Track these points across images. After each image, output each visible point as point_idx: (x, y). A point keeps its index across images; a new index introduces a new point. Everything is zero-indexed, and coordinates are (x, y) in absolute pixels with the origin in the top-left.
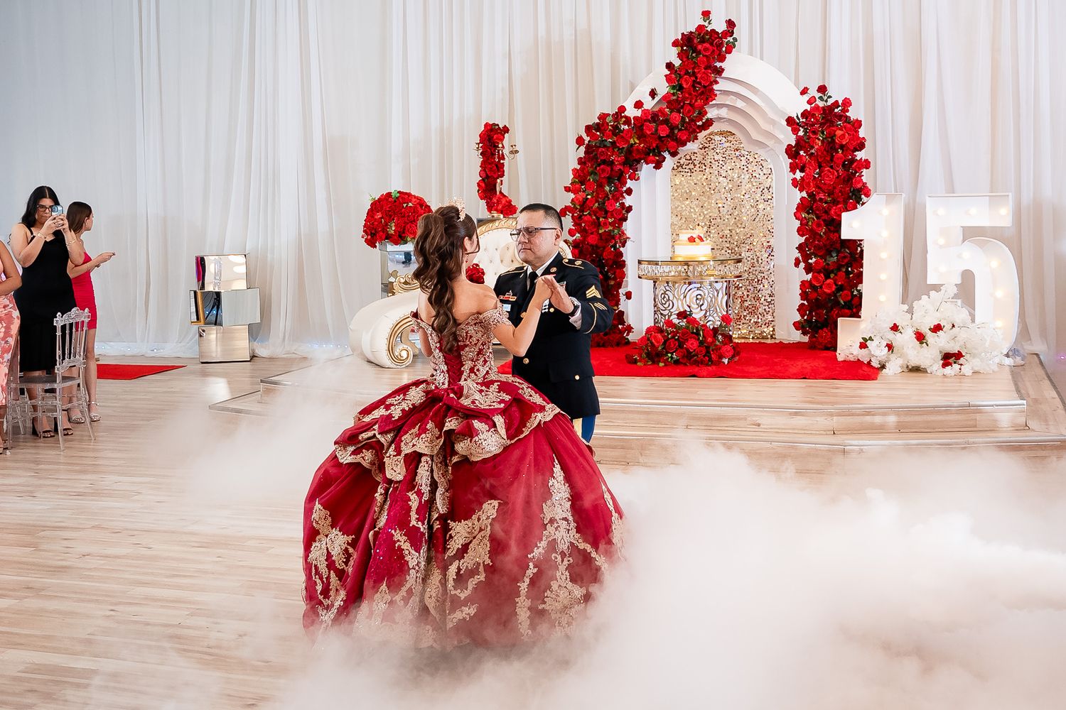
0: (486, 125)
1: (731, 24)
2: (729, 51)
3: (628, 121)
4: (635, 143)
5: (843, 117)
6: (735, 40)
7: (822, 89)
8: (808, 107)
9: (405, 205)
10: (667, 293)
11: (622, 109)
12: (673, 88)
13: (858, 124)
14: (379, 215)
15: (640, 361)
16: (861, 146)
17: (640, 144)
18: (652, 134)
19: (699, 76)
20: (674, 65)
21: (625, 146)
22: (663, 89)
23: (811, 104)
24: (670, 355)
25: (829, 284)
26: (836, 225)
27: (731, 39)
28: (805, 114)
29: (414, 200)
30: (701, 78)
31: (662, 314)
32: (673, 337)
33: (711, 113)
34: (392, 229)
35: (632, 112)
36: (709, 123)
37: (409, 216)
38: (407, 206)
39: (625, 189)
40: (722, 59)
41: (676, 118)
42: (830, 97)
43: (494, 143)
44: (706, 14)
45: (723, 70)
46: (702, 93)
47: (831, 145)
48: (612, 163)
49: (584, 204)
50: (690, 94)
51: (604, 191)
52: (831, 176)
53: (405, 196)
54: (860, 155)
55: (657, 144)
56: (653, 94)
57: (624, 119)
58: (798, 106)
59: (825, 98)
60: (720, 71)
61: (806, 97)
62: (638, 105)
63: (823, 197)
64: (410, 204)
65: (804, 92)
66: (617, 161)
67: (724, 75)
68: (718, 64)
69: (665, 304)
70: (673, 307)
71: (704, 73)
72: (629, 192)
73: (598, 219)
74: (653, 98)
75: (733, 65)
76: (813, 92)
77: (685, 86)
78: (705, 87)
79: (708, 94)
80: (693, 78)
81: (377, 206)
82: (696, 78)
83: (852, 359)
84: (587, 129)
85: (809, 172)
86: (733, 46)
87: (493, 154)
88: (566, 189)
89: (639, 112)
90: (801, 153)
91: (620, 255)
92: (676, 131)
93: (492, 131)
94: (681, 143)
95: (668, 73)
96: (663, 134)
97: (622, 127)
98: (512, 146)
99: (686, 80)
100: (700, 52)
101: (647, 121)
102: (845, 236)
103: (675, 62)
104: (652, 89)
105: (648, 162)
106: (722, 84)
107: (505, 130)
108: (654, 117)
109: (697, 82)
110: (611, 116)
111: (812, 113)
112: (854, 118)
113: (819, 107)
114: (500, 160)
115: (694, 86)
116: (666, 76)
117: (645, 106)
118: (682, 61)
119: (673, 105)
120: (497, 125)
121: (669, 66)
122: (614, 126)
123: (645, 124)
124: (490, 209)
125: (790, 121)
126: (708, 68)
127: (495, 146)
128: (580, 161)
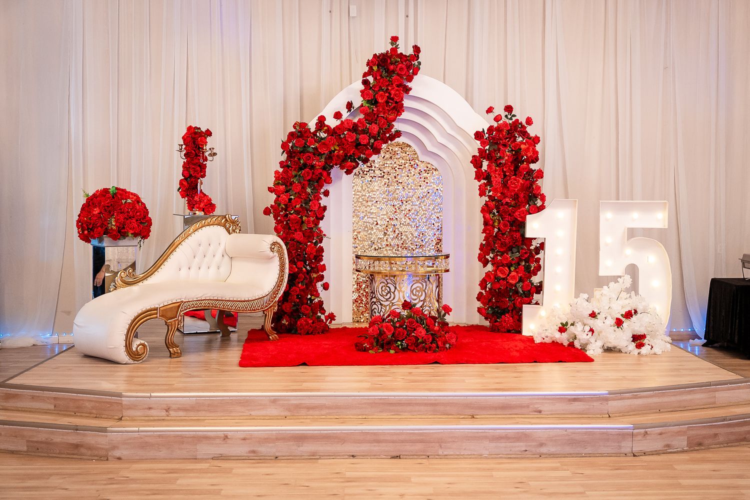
0: (190, 128)
1: (417, 49)
2: (415, 73)
3: (329, 130)
4: (335, 150)
5: (524, 134)
6: (420, 63)
7: (509, 109)
8: (495, 124)
9: (123, 201)
10: (388, 285)
11: (322, 119)
12: (368, 102)
13: (536, 140)
14: (96, 211)
15: (372, 348)
16: (535, 160)
17: (339, 151)
18: (352, 142)
19: (393, 92)
20: (370, 82)
21: (326, 152)
22: (358, 101)
23: (497, 121)
24: (399, 343)
25: (514, 276)
26: (522, 225)
27: (416, 63)
28: (491, 129)
29: (131, 196)
30: (395, 95)
31: (381, 304)
32: (401, 326)
33: (397, 126)
34: (113, 223)
35: (332, 123)
36: (398, 134)
37: (128, 212)
38: (126, 202)
39: (322, 191)
40: (410, 79)
41: (375, 128)
42: (514, 116)
43: (199, 145)
44: (395, 39)
45: (411, 89)
46: (394, 108)
47: (517, 158)
48: (313, 167)
49: (289, 204)
50: (384, 109)
51: (306, 192)
52: (517, 184)
53: (122, 193)
54: (533, 166)
55: (354, 151)
56: (349, 106)
57: (326, 128)
58: (484, 123)
59: (509, 117)
60: (407, 90)
61: (492, 116)
62: (338, 115)
63: (509, 201)
64: (129, 201)
65: (490, 110)
66: (319, 166)
67: (411, 93)
68: (406, 83)
69: (386, 295)
70: (394, 299)
71: (397, 90)
72: (327, 193)
73: (301, 218)
74: (349, 110)
75: (419, 85)
76: (499, 110)
77: (380, 101)
78: (396, 103)
79: (398, 109)
80: (387, 94)
81: (92, 202)
82: (390, 93)
83: (548, 341)
84: (291, 135)
85: (497, 179)
86: (418, 69)
87: (197, 155)
88: (270, 189)
89: (338, 122)
90: (485, 164)
91: (321, 250)
92: (372, 141)
93: (196, 133)
94: (377, 151)
95: (363, 87)
96: (364, 142)
97: (323, 135)
98: (210, 149)
99: (381, 95)
100: (393, 72)
101: (349, 130)
102: (528, 235)
103: (370, 79)
104: (348, 103)
105: (342, 168)
106: (406, 103)
107: (209, 133)
108: (353, 127)
109: (389, 98)
110: (312, 126)
111: (499, 129)
112: (532, 135)
113: (505, 124)
114: (203, 161)
115: (387, 102)
116: (361, 91)
117: (344, 118)
118: (375, 79)
119: (370, 117)
120: (199, 128)
121: (365, 82)
122: (315, 134)
123: (345, 133)
124: (191, 206)
125: (478, 135)
126: (398, 86)
127: (199, 148)
128: (281, 163)
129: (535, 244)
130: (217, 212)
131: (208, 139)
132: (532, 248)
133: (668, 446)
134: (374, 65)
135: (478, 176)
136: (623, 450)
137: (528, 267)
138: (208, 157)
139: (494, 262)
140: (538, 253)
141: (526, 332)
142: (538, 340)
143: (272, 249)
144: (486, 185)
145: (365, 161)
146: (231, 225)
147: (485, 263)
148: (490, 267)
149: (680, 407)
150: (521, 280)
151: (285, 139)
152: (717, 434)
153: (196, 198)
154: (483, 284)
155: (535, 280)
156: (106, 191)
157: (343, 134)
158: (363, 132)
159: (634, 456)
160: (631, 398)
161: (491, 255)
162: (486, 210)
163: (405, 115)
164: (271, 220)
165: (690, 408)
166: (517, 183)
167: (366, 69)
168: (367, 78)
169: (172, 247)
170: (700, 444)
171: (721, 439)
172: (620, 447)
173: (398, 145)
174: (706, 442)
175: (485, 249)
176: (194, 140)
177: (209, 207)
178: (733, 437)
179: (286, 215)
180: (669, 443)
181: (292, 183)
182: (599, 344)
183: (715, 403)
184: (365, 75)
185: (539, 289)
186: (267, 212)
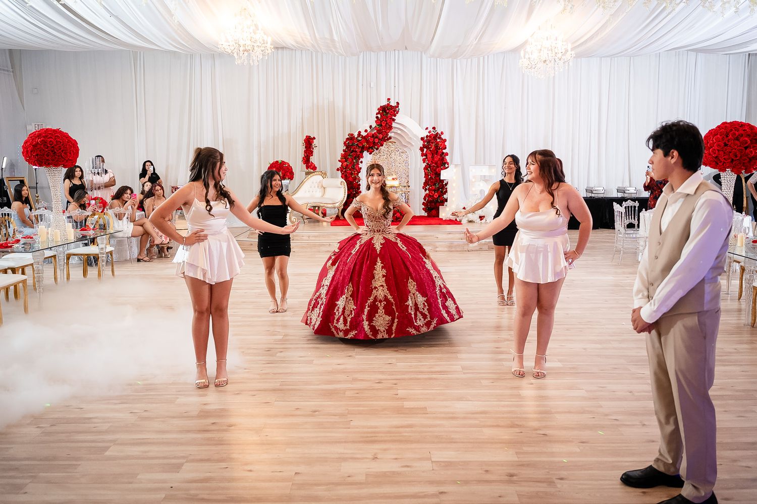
0: (307, 136)
1: (398, 103)
2: (397, 113)
3: (362, 137)
4: (365, 145)
5: (440, 138)
6: (399, 109)
7: (434, 128)
8: (429, 134)
11: (360, 132)
12: (378, 125)
13: (445, 140)
16: (445, 148)
17: (367, 145)
18: (372, 142)
21: (361, 146)
22: (374, 125)
25: (437, 195)
26: (439, 175)
27: (397, 109)
28: (427, 136)
30: (389, 122)
33: (390, 135)
35: (364, 134)
36: (390, 138)
39: (360, 161)
40: (395, 116)
41: (381, 136)
42: (436, 131)
44: (389, 99)
47: (437, 147)
48: (356, 151)
49: (346, 167)
50: (384, 128)
51: (353, 162)
54: (444, 151)
55: (373, 145)
56: (371, 127)
58: (425, 134)
59: (434, 131)
60: (394, 120)
61: (428, 131)
62: (366, 131)
63: (434, 165)
64: (286, 165)
65: (427, 129)
66: (359, 151)
67: (395, 121)
68: (393, 118)
73: (352, 172)
74: (371, 128)
75: (398, 118)
76: (430, 129)
77: (383, 125)
78: (389, 125)
79: (390, 128)
81: (273, 165)
84: (347, 139)
85: (429, 156)
86: (398, 111)
87: (310, 147)
88: (339, 161)
89: (367, 133)
90: (425, 150)
91: (360, 185)
92: (380, 141)
93: (309, 138)
94: (382, 145)
95: (376, 119)
96: (377, 141)
97: (360, 139)
98: (315, 145)
99: (383, 123)
100: (388, 113)
101: (370, 137)
102: (442, 178)
103: (379, 116)
104: (370, 125)
105: (368, 152)
106: (394, 125)
107: (314, 138)
108: (372, 135)
109: (386, 123)
110: (356, 135)
111: (430, 136)
112: (444, 138)
113: (432, 134)
114: (312, 150)
115: (386, 125)
116: (375, 121)
117: (368, 131)
118: (381, 116)
119: (379, 131)
120: (310, 136)
121: (377, 117)
122: (357, 138)
124: (307, 168)
125: (422, 139)
126: (390, 119)
127: (311, 144)
128: (344, 151)
129: (445, 182)
130: (317, 170)
131: (314, 141)
132: (444, 184)
134: (381, 110)
135: (422, 155)
137: (442, 192)
138: (314, 148)
139: (429, 189)
140: (446, 186)
141: (440, 217)
142: (444, 219)
143: (341, 184)
144: (425, 158)
145: (377, 149)
146: (324, 175)
147: (426, 190)
148: (427, 192)
150: (439, 196)
151: (345, 140)
153: (310, 165)
154: (425, 199)
155: (445, 196)
156: (277, 162)
157: (368, 138)
158: (376, 137)
161: (428, 187)
162: (425, 169)
163: (393, 130)
164: (339, 173)
166: (437, 158)
167: (378, 112)
169: (302, 183)
173: (391, 142)
175: (426, 184)
176: (309, 141)
177: (314, 168)
179: (346, 171)
181: (348, 158)
182: (467, 219)
184: (377, 114)
185: (446, 200)
186: (338, 170)
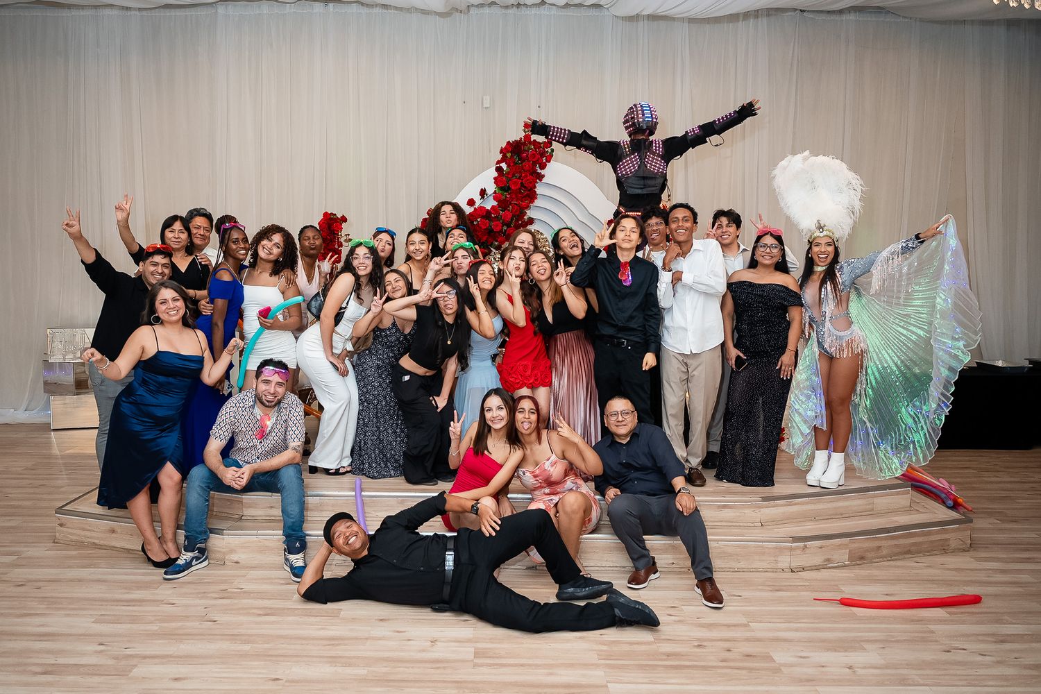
0: (326, 214)
2: (549, 160)
6: (552, 150)
12: (501, 188)
18: (485, 229)
19: (526, 179)
20: (503, 169)
22: (491, 188)
27: (549, 150)
30: (528, 182)
33: (530, 213)
36: (531, 221)
40: (543, 167)
41: (508, 216)
43: (334, 231)
45: (543, 176)
46: (527, 195)
50: (516, 196)
55: (487, 238)
56: (483, 193)
60: (541, 177)
62: (471, 202)
67: (544, 180)
68: (539, 171)
71: (530, 178)
74: (483, 197)
75: (551, 172)
77: (513, 188)
78: (529, 190)
79: (532, 196)
80: (520, 182)
82: (523, 181)
86: (551, 156)
87: (332, 241)
89: (472, 209)
92: (505, 228)
93: (331, 219)
95: (496, 174)
96: (496, 229)
98: (346, 235)
99: (515, 183)
100: (526, 159)
101: (482, 217)
103: (504, 166)
104: (482, 189)
106: (540, 189)
107: (344, 219)
108: (486, 214)
109: (522, 185)
114: (339, 247)
115: (521, 189)
116: (495, 178)
117: (477, 205)
118: (508, 166)
119: (502, 203)
120: (335, 215)
121: (499, 169)
123: (479, 220)
126: (531, 174)
127: (334, 234)
131: (344, 225)
133: (828, 560)
134: (508, 152)
136: (781, 565)
138: (344, 243)
149: (836, 515)
152: (881, 547)
157: (476, 220)
158: (496, 219)
159: (793, 572)
160: (785, 505)
163: (538, 202)
165: (847, 515)
167: (500, 157)
168: (501, 165)
170: (862, 558)
171: (885, 552)
172: (777, 562)
174: (869, 555)
176: (330, 226)
178: (896, 550)
180: (829, 557)
183: (873, 510)
184: (498, 162)
